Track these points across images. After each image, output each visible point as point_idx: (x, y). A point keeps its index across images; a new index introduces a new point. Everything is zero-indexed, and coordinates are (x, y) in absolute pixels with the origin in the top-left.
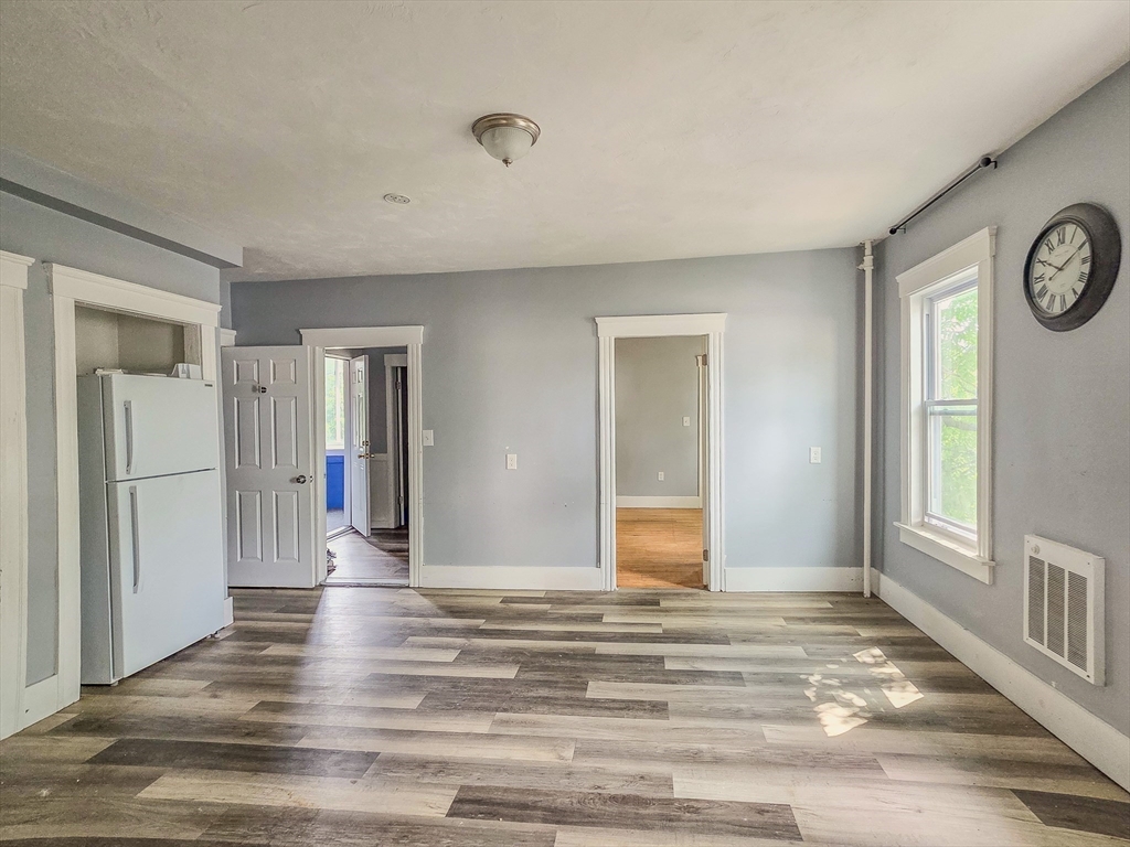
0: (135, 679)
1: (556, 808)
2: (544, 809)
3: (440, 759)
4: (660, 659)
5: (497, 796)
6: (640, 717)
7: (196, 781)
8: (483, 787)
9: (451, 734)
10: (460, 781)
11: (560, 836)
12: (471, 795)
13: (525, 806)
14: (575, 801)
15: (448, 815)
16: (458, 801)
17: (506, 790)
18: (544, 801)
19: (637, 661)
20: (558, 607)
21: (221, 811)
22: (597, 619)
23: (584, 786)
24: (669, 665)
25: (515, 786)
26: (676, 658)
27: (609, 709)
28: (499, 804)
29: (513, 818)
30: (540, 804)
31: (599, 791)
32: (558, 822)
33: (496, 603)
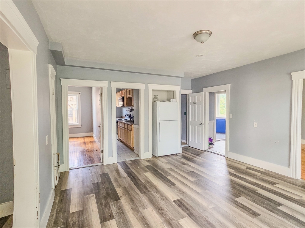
0: (160, 157)
1: (192, 214)
2: (190, 212)
3: (184, 192)
4: (280, 205)
5: (185, 204)
6: (244, 212)
7: (151, 175)
8: (185, 201)
9: (192, 189)
10: (182, 197)
11: (186, 218)
12: (181, 201)
13: (187, 209)
14: (198, 215)
15: (174, 201)
16: (178, 200)
17: (188, 204)
18: (192, 211)
19: (268, 200)
20: (263, 175)
21: (148, 180)
22: (273, 184)
23: (204, 214)
24: (280, 208)
25: (190, 205)
26: (287, 207)
27: (237, 205)
28: (183, 205)
29: (183, 209)
30: (191, 211)
31: (206, 218)
32: (189, 216)
33: (243, 168)
